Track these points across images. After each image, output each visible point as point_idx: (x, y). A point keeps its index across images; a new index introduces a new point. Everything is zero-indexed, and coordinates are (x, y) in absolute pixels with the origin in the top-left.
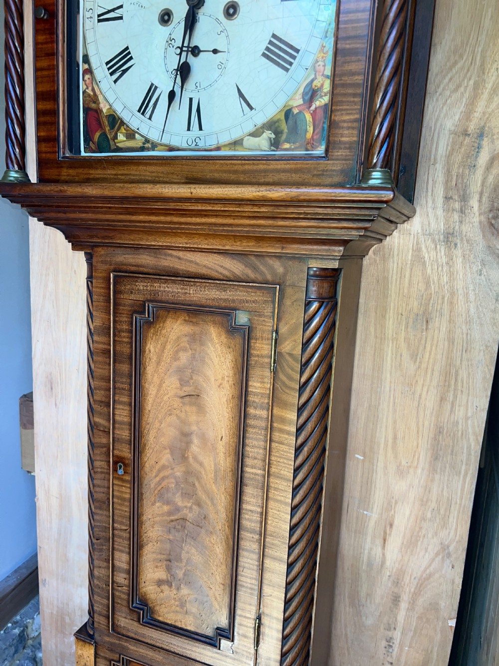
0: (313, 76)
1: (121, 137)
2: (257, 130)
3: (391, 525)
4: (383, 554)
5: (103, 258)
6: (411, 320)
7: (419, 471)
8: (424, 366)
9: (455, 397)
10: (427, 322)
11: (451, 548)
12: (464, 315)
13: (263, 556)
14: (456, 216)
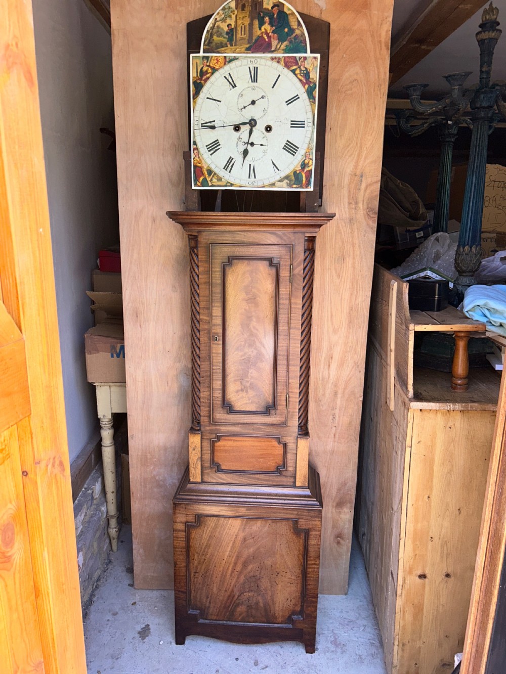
0: (304, 158)
1: (214, 180)
2: (281, 179)
3: (332, 358)
4: (329, 373)
5: (204, 237)
6: (336, 259)
7: (343, 329)
8: (343, 280)
9: (357, 292)
10: (343, 259)
11: (359, 363)
12: (359, 255)
13: (288, 365)
14: (353, 211)
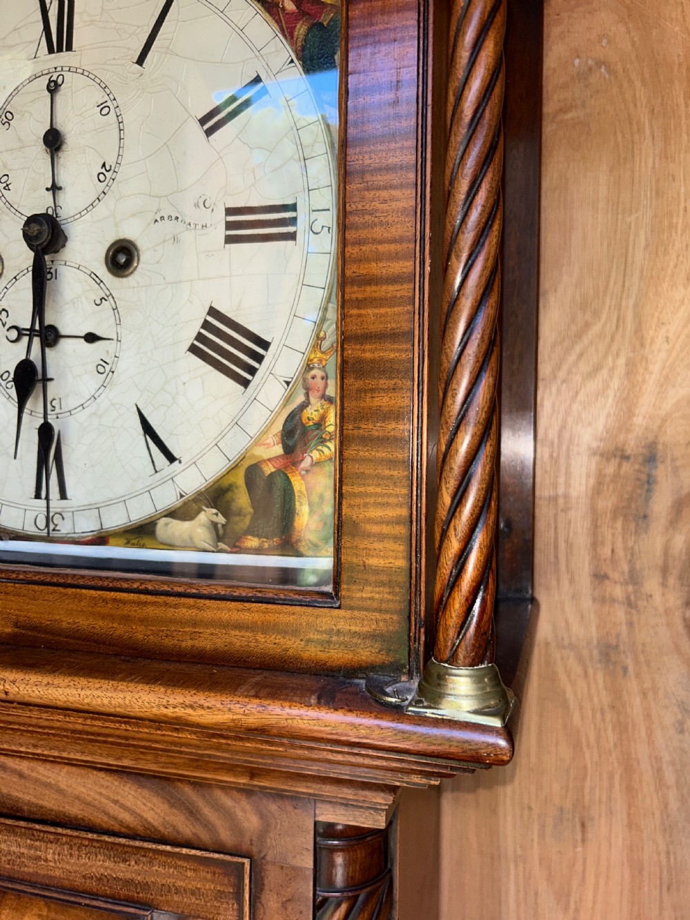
0: (300, 398)
2: (185, 504)
6: (550, 821)
10: (583, 825)
12: (657, 814)
14: (620, 614)
